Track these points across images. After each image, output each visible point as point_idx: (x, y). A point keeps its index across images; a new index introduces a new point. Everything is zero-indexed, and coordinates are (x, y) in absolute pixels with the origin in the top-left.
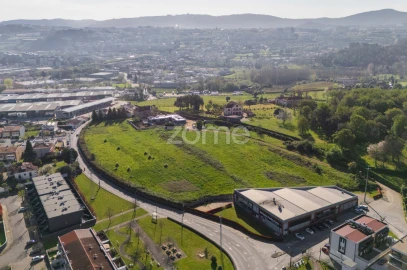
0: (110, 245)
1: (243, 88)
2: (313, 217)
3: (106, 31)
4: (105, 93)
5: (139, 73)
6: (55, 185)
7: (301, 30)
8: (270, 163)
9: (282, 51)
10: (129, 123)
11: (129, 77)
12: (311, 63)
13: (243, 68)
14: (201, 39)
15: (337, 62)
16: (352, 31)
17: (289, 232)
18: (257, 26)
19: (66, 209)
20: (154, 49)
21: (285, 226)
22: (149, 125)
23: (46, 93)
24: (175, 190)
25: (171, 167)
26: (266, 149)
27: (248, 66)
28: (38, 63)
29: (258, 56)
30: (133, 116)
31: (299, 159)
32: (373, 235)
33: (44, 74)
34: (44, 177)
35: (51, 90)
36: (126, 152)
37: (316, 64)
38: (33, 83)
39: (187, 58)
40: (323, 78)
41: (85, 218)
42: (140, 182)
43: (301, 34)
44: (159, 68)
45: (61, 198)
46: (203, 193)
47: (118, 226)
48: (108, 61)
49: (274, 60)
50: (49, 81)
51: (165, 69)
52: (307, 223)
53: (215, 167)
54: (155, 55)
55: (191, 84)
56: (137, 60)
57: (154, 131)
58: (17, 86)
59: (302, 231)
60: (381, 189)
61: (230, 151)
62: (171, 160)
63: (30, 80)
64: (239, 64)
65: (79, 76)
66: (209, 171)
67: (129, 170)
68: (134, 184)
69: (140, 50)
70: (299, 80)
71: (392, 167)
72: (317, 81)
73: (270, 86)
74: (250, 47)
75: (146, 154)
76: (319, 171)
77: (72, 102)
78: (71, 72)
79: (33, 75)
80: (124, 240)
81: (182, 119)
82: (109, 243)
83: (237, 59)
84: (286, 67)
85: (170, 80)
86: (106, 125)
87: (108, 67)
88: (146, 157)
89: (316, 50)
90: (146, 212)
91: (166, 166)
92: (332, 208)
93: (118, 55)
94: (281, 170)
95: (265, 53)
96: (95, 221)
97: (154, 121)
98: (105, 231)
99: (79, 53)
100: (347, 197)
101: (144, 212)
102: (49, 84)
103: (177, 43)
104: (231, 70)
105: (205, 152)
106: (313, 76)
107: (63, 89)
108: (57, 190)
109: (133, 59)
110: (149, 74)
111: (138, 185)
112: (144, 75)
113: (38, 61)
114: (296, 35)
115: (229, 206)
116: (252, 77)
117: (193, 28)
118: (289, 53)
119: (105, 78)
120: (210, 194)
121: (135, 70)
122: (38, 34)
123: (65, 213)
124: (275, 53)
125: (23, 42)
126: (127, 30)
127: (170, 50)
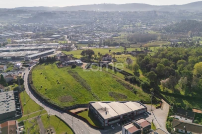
0: (24, 128)
1: (122, 44)
2: (121, 117)
3: (62, 13)
4: (52, 47)
5: (73, 36)
6: (8, 97)
7: (159, 12)
8: (114, 87)
9: (147, 23)
10: (56, 64)
11: (68, 37)
12: (161, 30)
13: (126, 33)
14: (107, 17)
15: (173, 30)
16: (186, 12)
17: (108, 124)
18: (137, 10)
19: (8, 110)
20: (84, 22)
21: (106, 122)
22: (65, 65)
23: (26, 46)
24: (64, 101)
25: (66, 88)
26: (115, 80)
27: (128, 32)
28: (27, 30)
29: (135, 26)
30: (59, 60)
31: (128, 86)
32: (142, 129)
33: (27, 36)
34: (5, 92)
35: (29, 44)
36: (49, 80)
37: (163, 31)
38: (21, 41)
39: (99, 27)
40: (164, 39)
41: (18, 114)
42: (49, 96)
43: (159, 14)
44: (83, 33)
45: (8, 104)
46: (76, 103)
47: (31, 119)
48: (60, 29)
49: (142, 29)
50: (29, 40)
51: (86, 33)
52: (119, 120)
53: (87, 89)
54: (83, 25)
55: (96, 42)
56: (74, 28)
57: (66, 68)
58: (13, 42)
59: (115, 125)
60: (162, 103)
61: (97, 80)
62: (67, 85)
63: (21, 39)
64: (124, 31)
65: (44, 37)
66: (83, 91)
67: (46, 90)
68: (46, 97)
69: (77, 23)
70: (151, 39)
71: (171, 92)
72: (160, 40)
73: (135, 43)
74: (131, 21)
75: (57, 81)
76: (135, 92)
77: (35, 52)
78: (40, 35)
79: (23, 37)
80: (31, 126)
81: (81, 62)
82: (24, 127)
83: (124, 28)
84: (147, 33)
85: (87, 39)
86: (45, 65)
87: (59, 32)
88: (57, 83)
89: (166, 23)
90: (46, 112)
91: (64, 88)
92: (133, 113)
93: (66, 26)
94: (118, 91)
95: (138, 24)
96: (22, 116)
97: (68, 63)
98: (24, 121)
99: (48, 25)
100: (142, 107)
101: (45, 112)
102: (29, 41)
103: (96, 19)
104: (119, 34)
105: (85, 81)
106: (159, 38)
107: (34, 44)
108: (8, 100)
109: (72, 28)
110: (77, 36)
111: (48, 98)
112: (75, 36)
113: (27, 29)
114: (157, 15)
115: (86, 110)
116: (128, 38)
117: (105, 11)
118: (151, 24)
119: (56, 38)
120: (79, 103)
121: (72, 34)
122: (30, 14)
123: (8, 112)
124: (144, 25)
125: (22, 18)
126: (72, 12)
127: (92, 23)
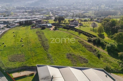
1: (89, 17)
5: (55, 12)
9: (109, 6)
10: (31, 26)
12: (120, 9)
13: (93, 11)
20: (65, 5)
25: (24, 46)
26: (77, 41)
29: (100, 7)
36: (15, 38)
38: (21, 14)
53: (44, 48)
55: (70, 15)
57: (36, 29)
66: (40, 50)
81: (51, 26)
83: (92, 8)
84: (109, 11)
87: (47, 10)
88: (20, 41)
106: (119, 14)
109: (57, 8)
110: (58, 12)
114: (116, 1)
118: (112, 7)
124: (107, 7)
127: (70, 6)
